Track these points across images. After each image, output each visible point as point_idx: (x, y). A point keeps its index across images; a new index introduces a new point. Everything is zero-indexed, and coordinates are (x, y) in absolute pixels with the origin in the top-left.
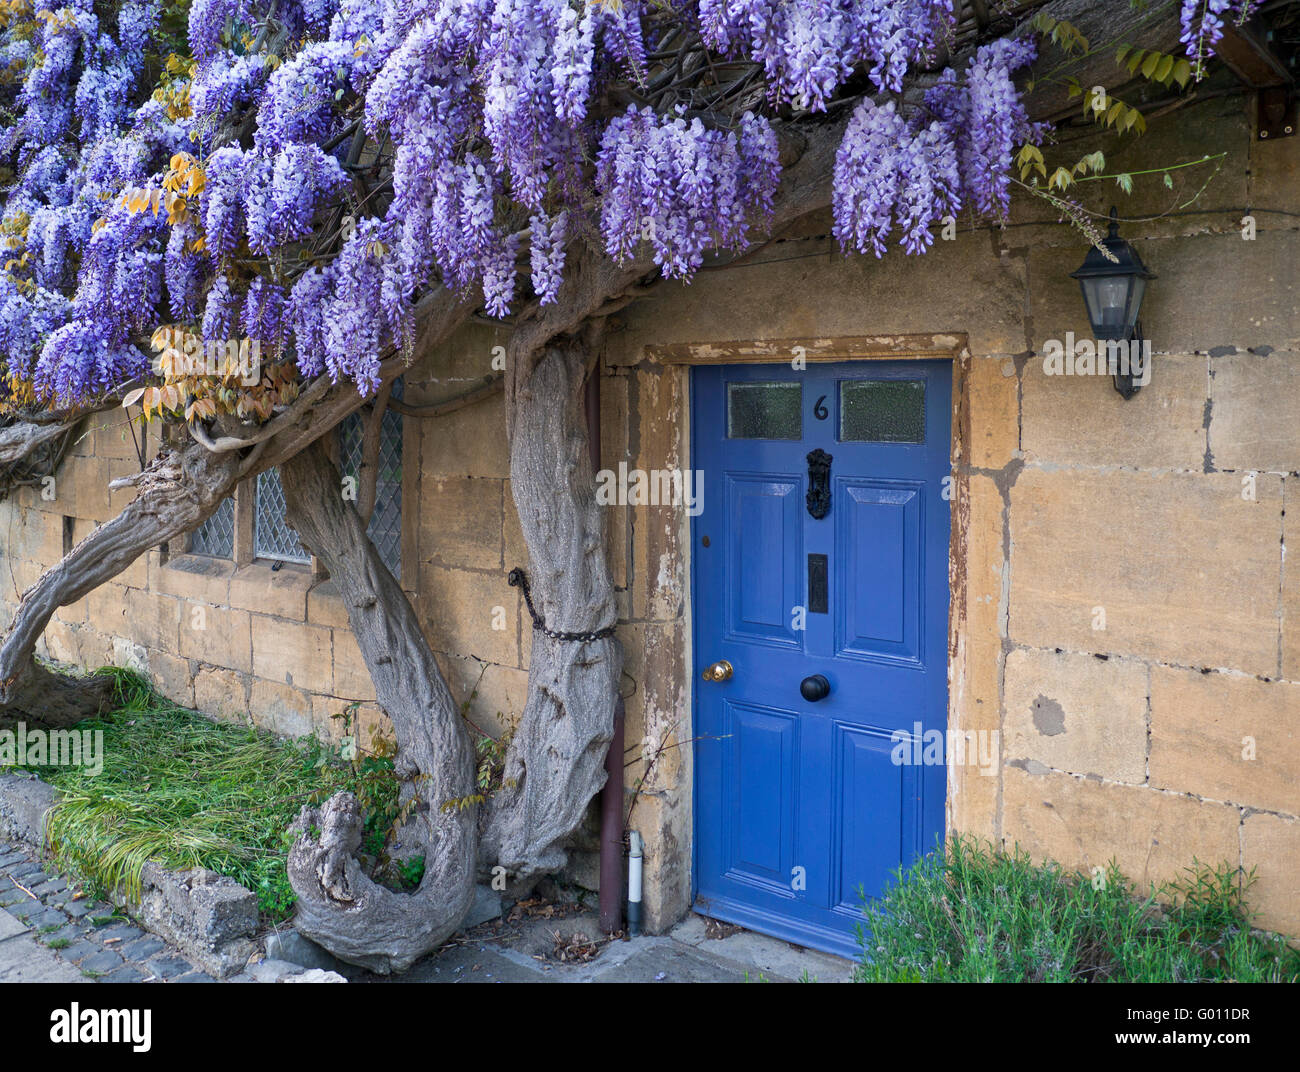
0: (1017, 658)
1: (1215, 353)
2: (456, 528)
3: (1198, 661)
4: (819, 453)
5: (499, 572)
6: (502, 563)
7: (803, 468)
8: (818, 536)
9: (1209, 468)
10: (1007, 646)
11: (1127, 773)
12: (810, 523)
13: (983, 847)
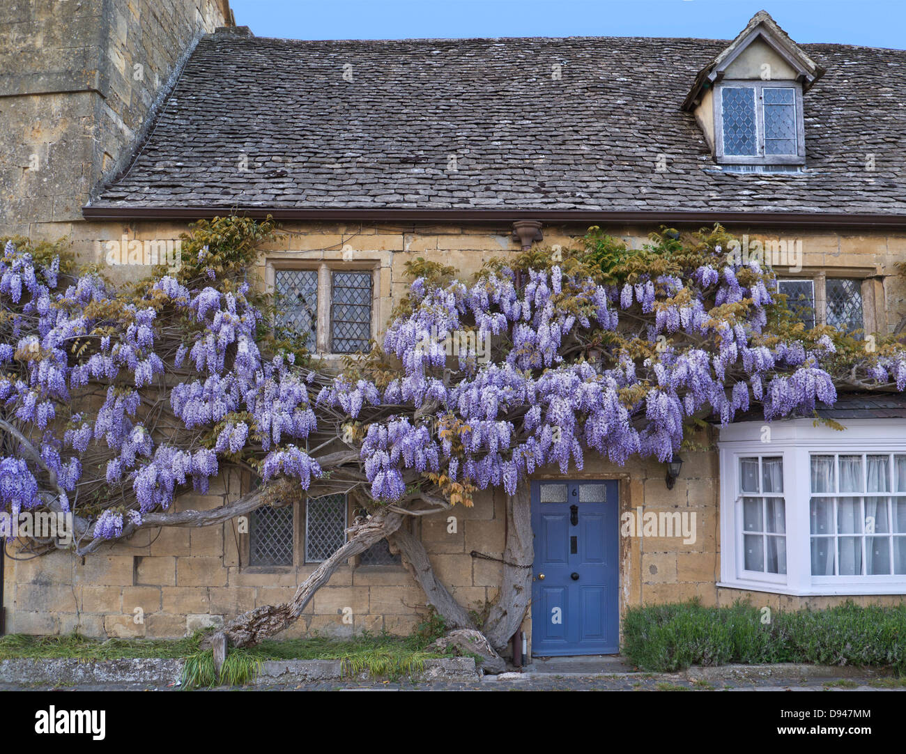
0: (645, 556)
1: (689, 479)
2: (441, 539)
3: (687, 550)
4: (574, 506)
5: (464, 554)
6: (465, 550)
7: (569, 511)
8: (573, 531)
9: (688, 505)
10: (642, 553)
11: (672, 580)
12: (571, 527)
13: (637, 608)
